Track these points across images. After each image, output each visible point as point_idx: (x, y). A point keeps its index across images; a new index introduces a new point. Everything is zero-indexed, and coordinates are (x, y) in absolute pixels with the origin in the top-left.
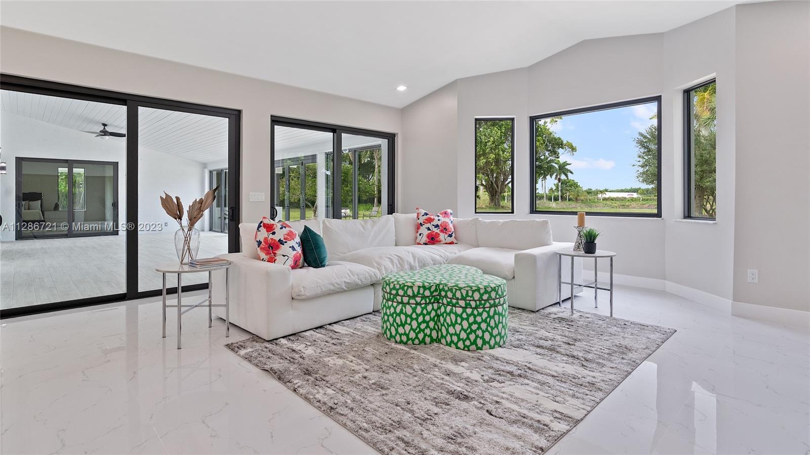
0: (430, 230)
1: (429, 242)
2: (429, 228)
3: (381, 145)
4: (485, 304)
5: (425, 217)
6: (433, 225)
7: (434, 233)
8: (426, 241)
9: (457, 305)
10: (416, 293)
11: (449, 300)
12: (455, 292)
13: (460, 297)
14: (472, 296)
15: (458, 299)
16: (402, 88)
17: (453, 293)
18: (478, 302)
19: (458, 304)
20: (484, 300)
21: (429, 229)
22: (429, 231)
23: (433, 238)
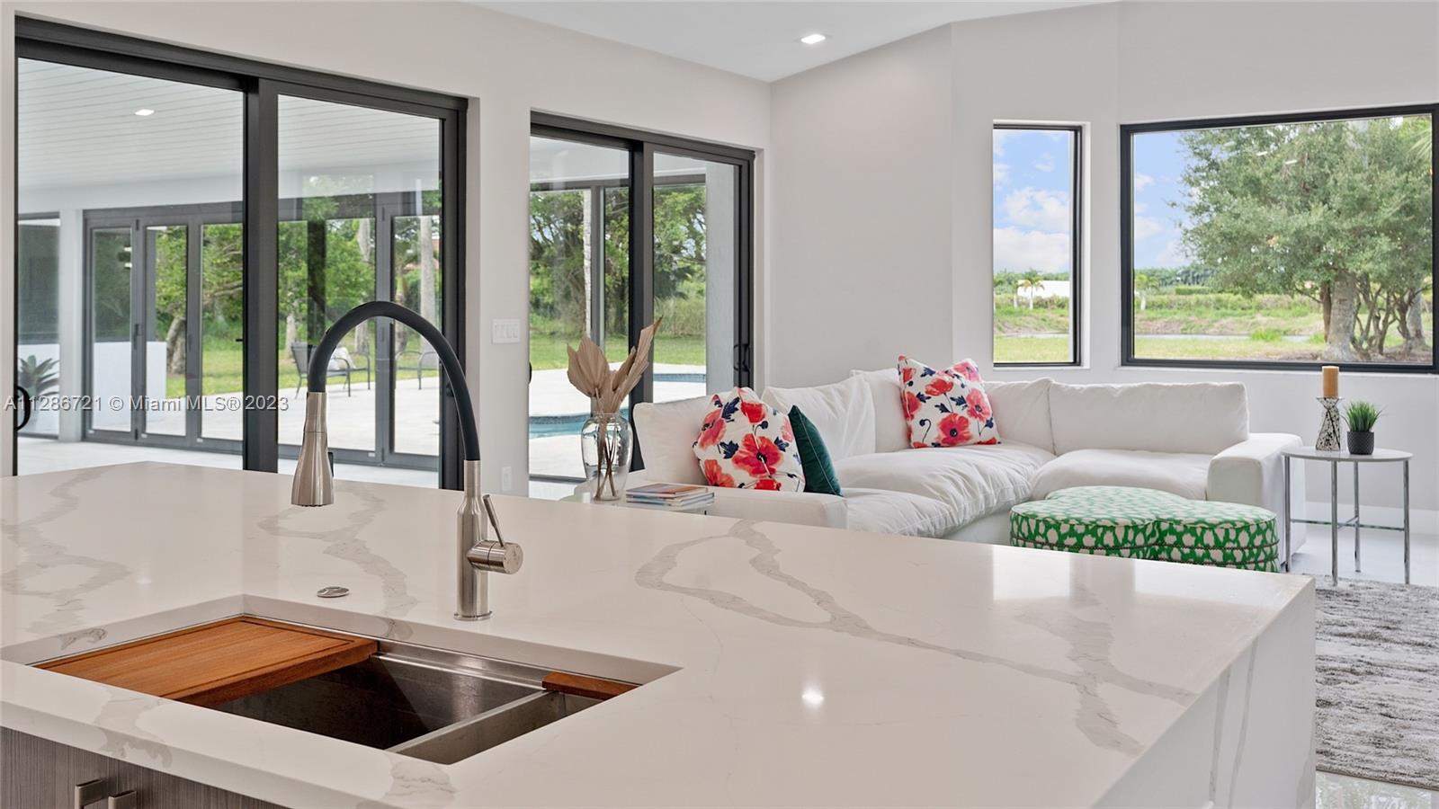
0: (947, 411)
1: (944, 441)
2: (942, 405)
3: (704, 175)
4: (1258, 554)
5: (929, 379)
6: (952, 399)
7: (957, 418)
8: (938, 438)
9: (1206, 560)
10: (1121, 541)
11: (1187, 551)
12: (1202, 534)
13: (1212, 544)
14: (1236, 540)
15: (1207, 547)
16: (813, 39)
17: (1196, 535)
18: (1247, 551)
19: (1209, 557)
20: (1257, 547)
21: (943, 408)
22: (945, 415)
23: (955, 430)
